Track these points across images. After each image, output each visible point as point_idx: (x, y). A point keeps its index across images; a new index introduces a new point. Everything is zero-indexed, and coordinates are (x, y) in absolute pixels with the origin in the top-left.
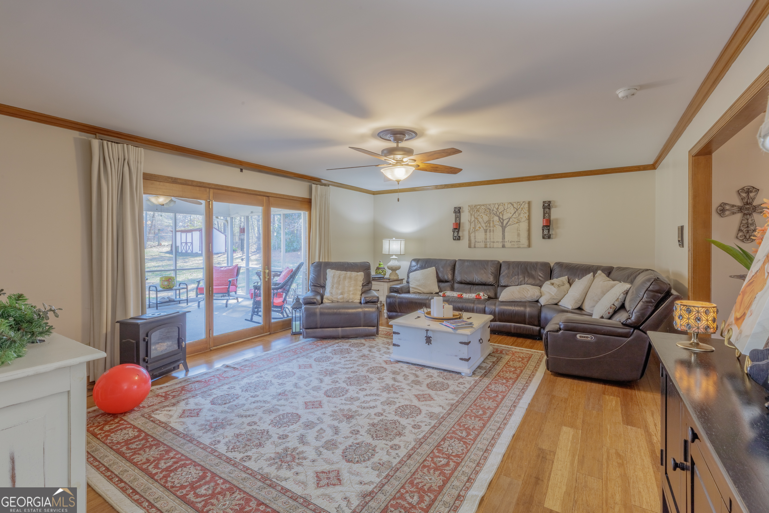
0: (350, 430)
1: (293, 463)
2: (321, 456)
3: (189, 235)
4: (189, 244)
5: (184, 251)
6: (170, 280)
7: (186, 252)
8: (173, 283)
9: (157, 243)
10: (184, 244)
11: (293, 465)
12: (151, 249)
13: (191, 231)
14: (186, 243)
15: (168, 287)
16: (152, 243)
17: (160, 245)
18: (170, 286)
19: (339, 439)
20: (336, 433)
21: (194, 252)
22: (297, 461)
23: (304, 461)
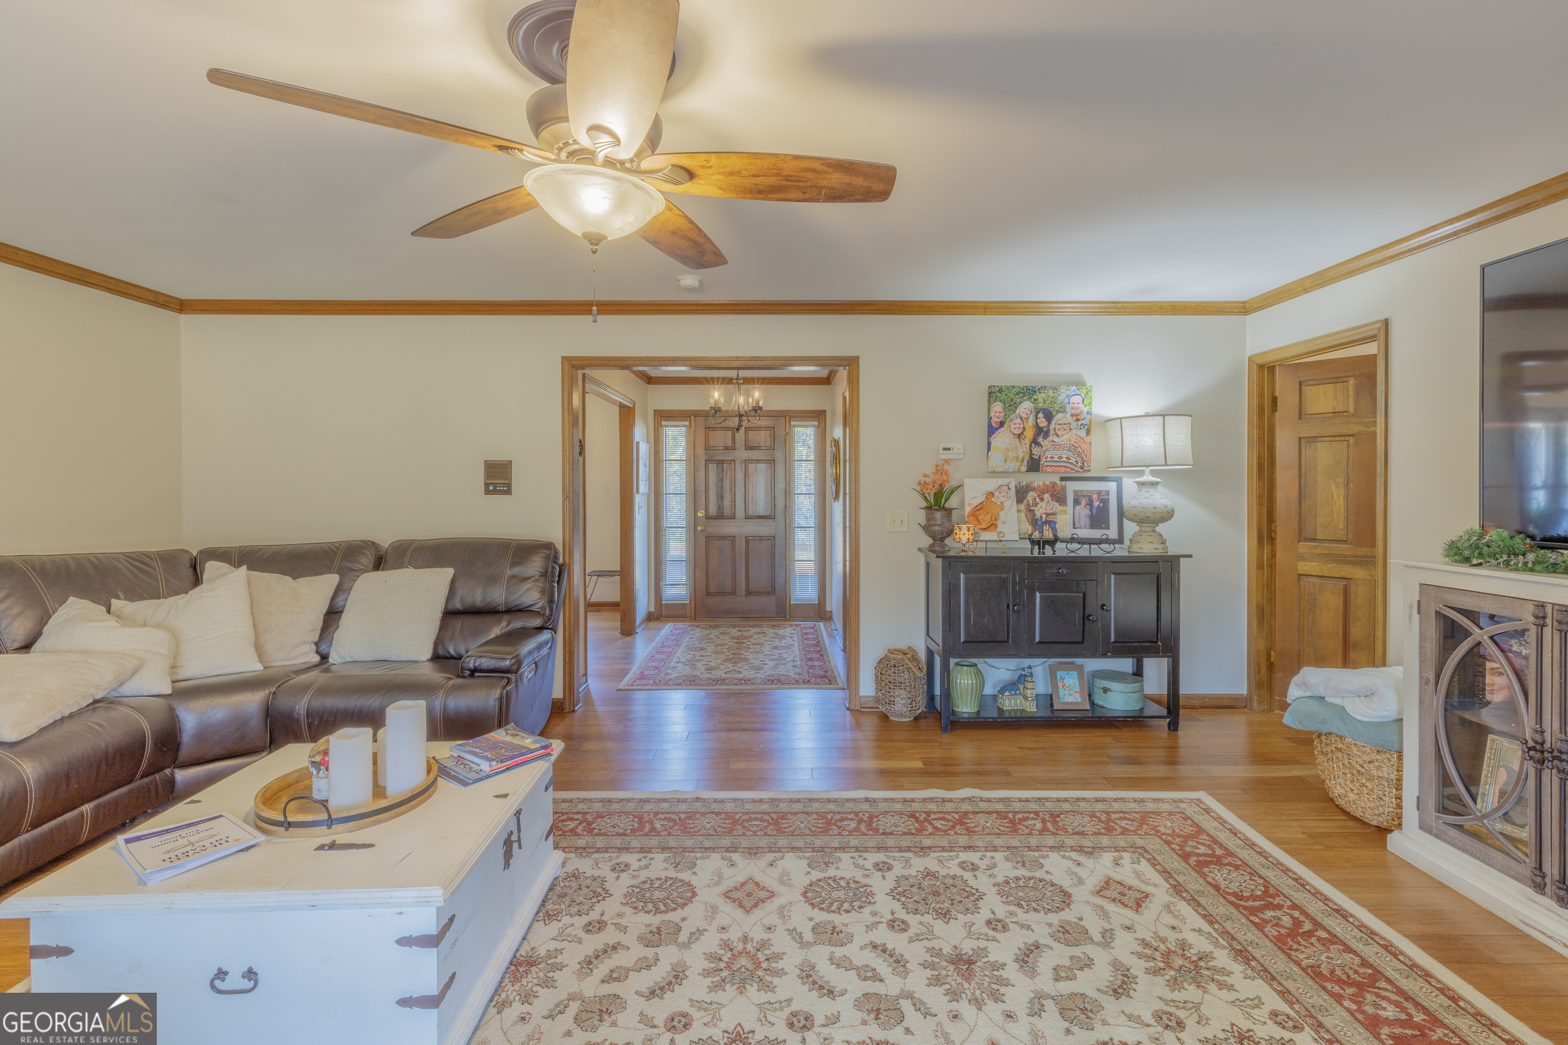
0: (999, 936)
1: (1173, 949)
2: (1107, 927)
11: (1175, 944)
19: (1041, 934)
20: (1037, 947)
22: (1162, 946)
23: (1148, 939)
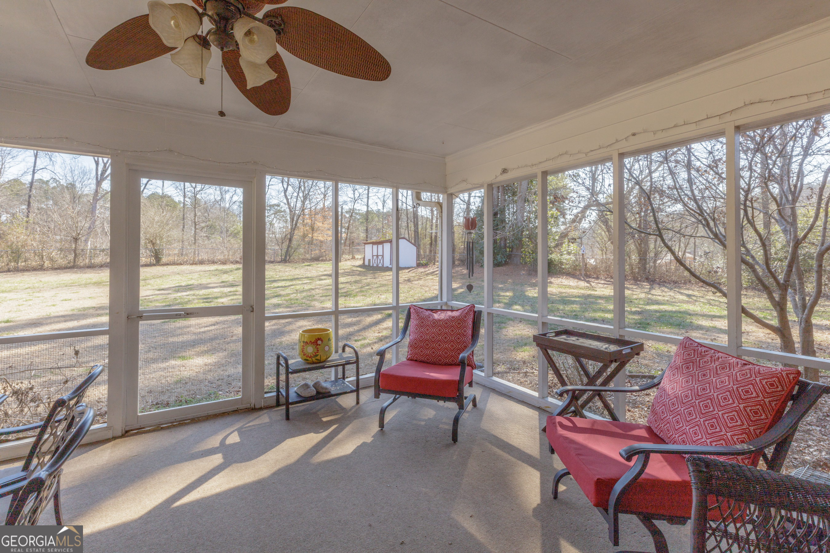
3: (380, 247)
4: (380, 257)
5: (375, 265)
6: (319, 342)
7: (377, 265)
8: (327, 348)
9: (351, 257)
10: (375, 257)
12: (345, 262)
13: (381, 243)
14: (377, 256)
15: (314, 359)
16: (347, 256)
17: (353, 258)
18: (318, 358)
21: (385, 266)
